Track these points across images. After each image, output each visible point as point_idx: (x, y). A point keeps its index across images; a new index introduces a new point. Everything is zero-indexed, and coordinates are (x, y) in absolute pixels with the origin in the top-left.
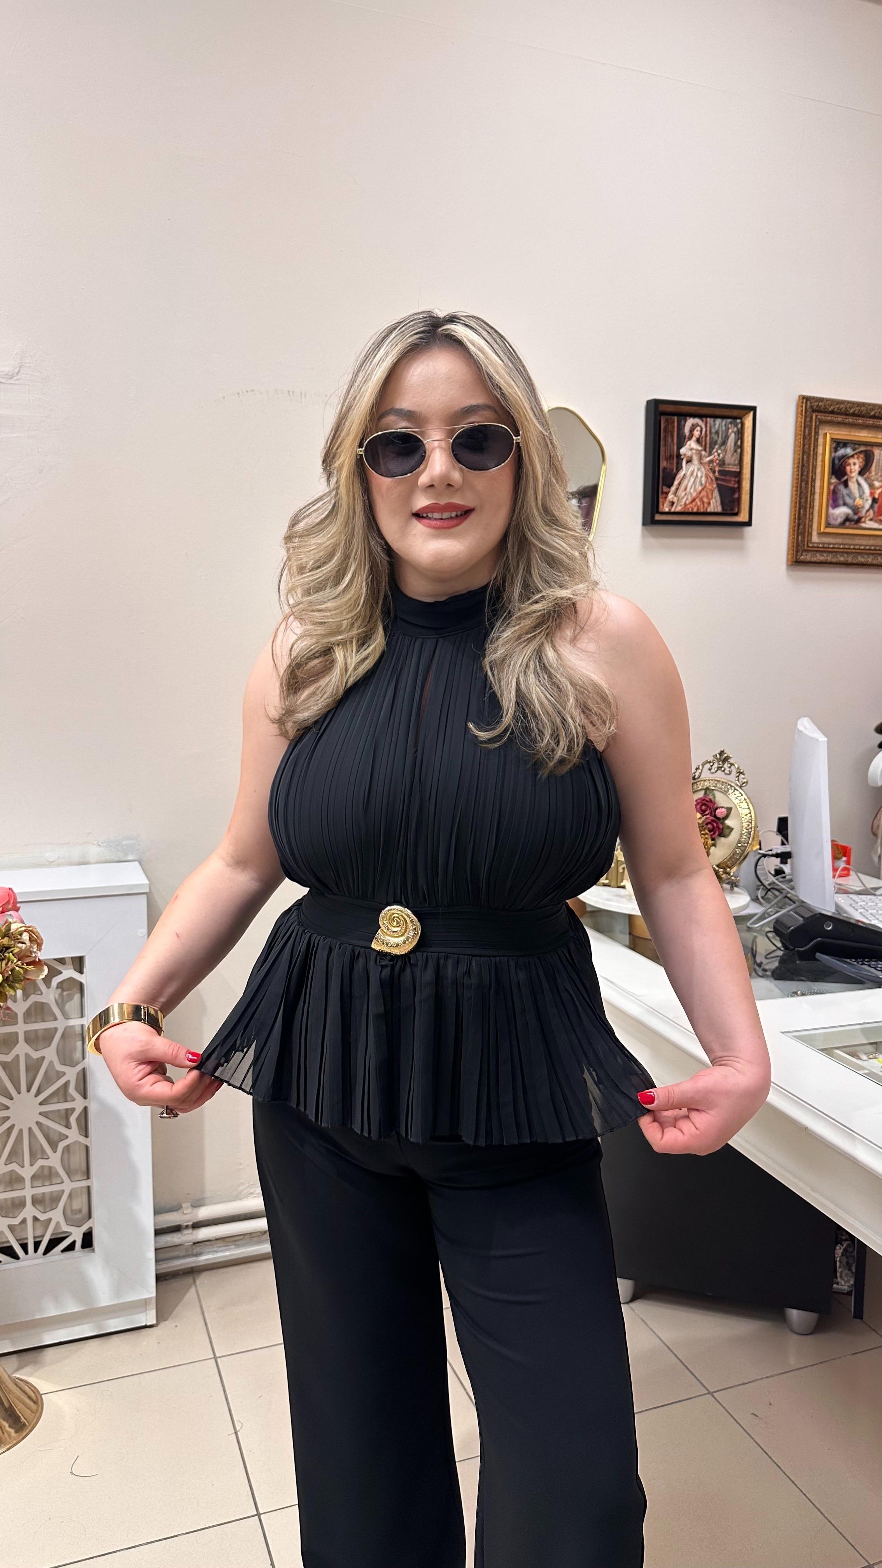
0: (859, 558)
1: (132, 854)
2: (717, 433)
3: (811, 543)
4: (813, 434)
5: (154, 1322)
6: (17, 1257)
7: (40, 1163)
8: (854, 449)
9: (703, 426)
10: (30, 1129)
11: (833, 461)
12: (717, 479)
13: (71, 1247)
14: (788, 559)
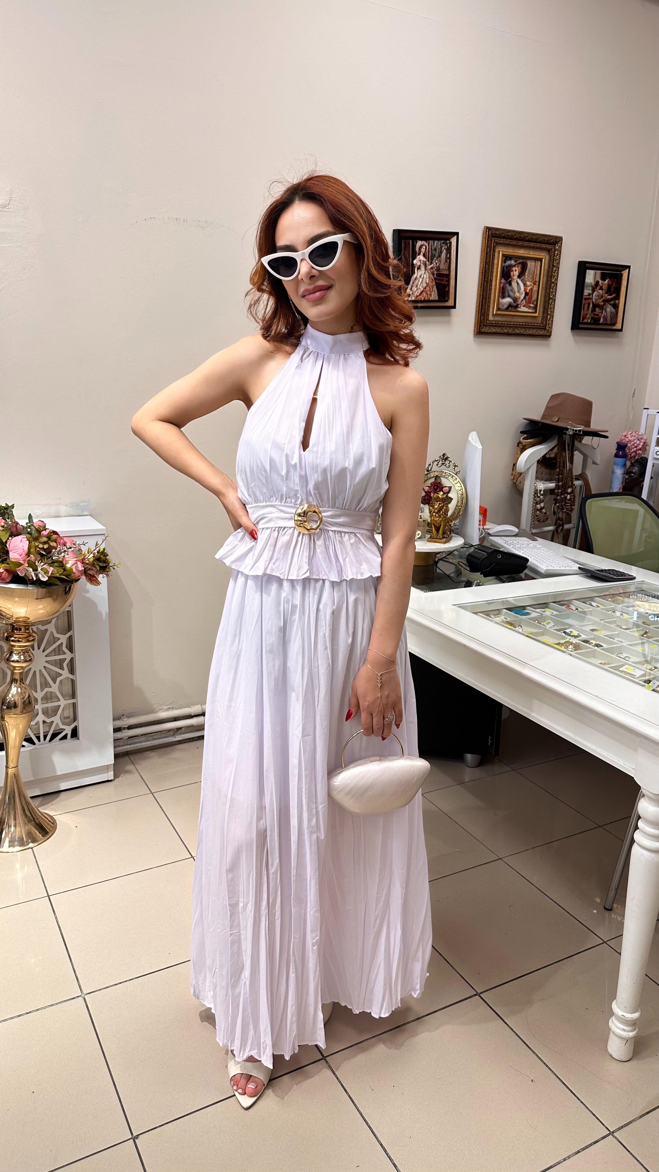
0: (516, 330)
1: (86, 512)
2: (435, 249)
3: (488, 321)
4: (492, 251)
5: (113, 778)
6: (34, 743)
7: (47, 690)
8: (515, 262)
9: (427, 246)
10: (40, 670)
11: (503, 268)
12: (435, 279)
13: (65, 737)
14: (474, 330)
